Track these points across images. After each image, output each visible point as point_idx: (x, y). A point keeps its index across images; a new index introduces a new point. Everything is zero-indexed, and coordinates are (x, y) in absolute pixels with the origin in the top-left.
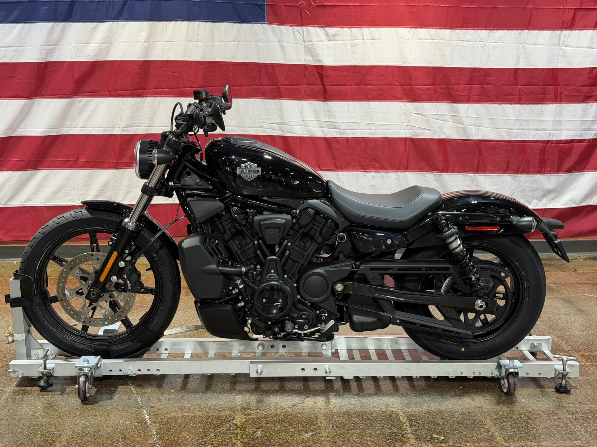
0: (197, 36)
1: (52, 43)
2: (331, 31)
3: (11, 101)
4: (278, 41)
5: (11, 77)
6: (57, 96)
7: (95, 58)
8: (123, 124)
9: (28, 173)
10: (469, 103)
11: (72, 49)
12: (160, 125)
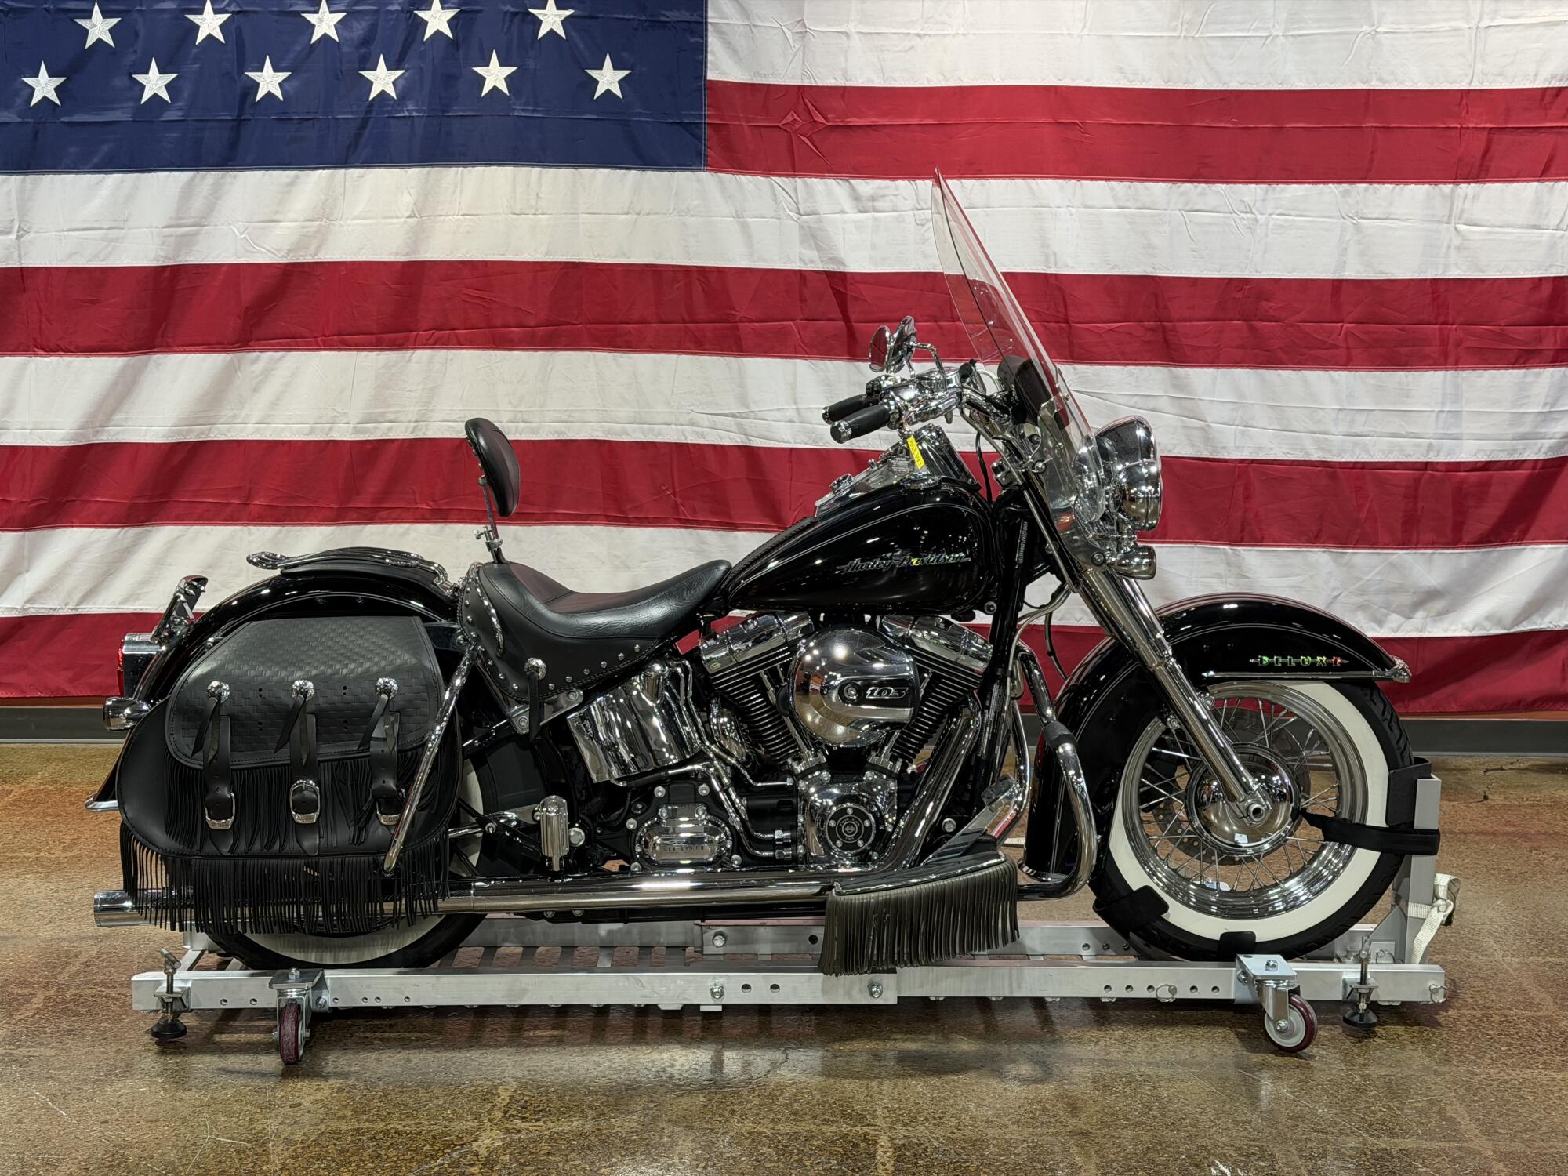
0: (537, 203)
1: (192, 220)
2: (866, 187)
3: (92, 358)
4: (734, 212)
5: (92, 302)
6: (200, 348)
7: (291, 255)
8: (355, 414)
9: (132, 532)
10: (1218, 367)
11: (238, 234)
12: (447, 418)
